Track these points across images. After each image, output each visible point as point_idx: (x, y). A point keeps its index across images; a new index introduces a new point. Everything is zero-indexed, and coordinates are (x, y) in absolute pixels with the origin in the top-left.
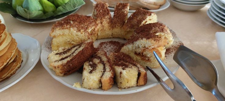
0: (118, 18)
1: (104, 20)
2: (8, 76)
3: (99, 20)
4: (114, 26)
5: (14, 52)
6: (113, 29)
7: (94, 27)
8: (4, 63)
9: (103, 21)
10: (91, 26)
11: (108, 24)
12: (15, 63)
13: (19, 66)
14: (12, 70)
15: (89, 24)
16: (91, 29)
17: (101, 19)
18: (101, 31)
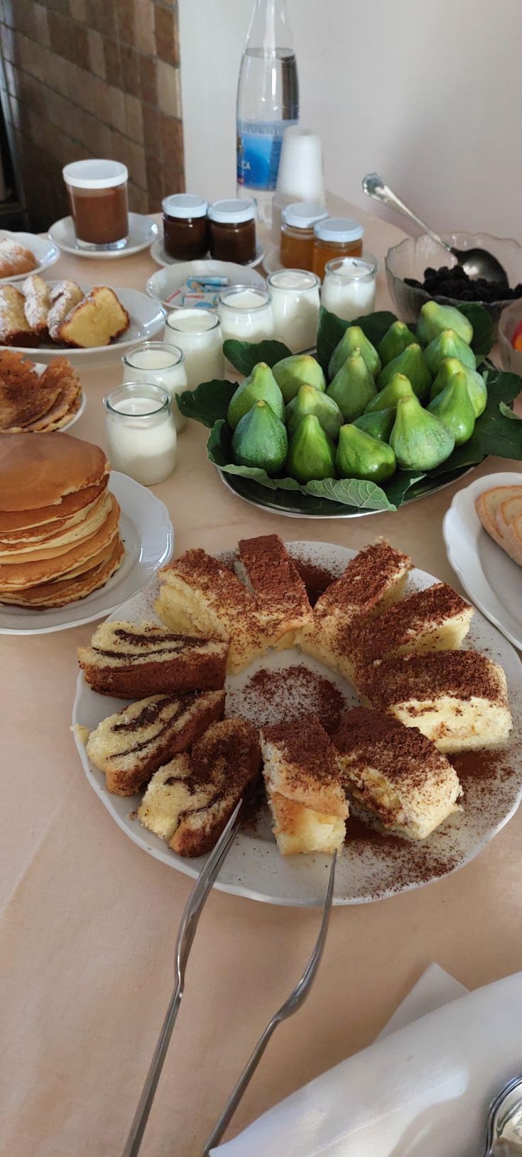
0: (372, 635)
1: (337, 611)
2: (45, 603)
3: (325, 604)
4: (349, 649)
5: (82, 561)
6: (340, 654)
7: (282, 616)
8: (44, 576)
9: (332, 614)
10: (274, 609)
11: (339, 630)
12: (77, 584)
13: (83, 593)
14: (61, 596)
15: (270, 600)
16: (268, 618)
17: (330, 604)
18: (308, 638)
